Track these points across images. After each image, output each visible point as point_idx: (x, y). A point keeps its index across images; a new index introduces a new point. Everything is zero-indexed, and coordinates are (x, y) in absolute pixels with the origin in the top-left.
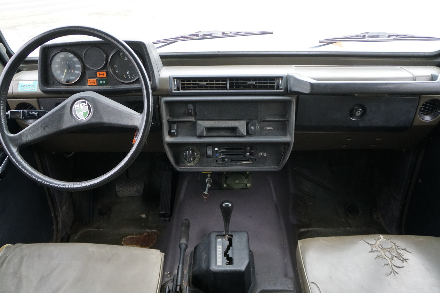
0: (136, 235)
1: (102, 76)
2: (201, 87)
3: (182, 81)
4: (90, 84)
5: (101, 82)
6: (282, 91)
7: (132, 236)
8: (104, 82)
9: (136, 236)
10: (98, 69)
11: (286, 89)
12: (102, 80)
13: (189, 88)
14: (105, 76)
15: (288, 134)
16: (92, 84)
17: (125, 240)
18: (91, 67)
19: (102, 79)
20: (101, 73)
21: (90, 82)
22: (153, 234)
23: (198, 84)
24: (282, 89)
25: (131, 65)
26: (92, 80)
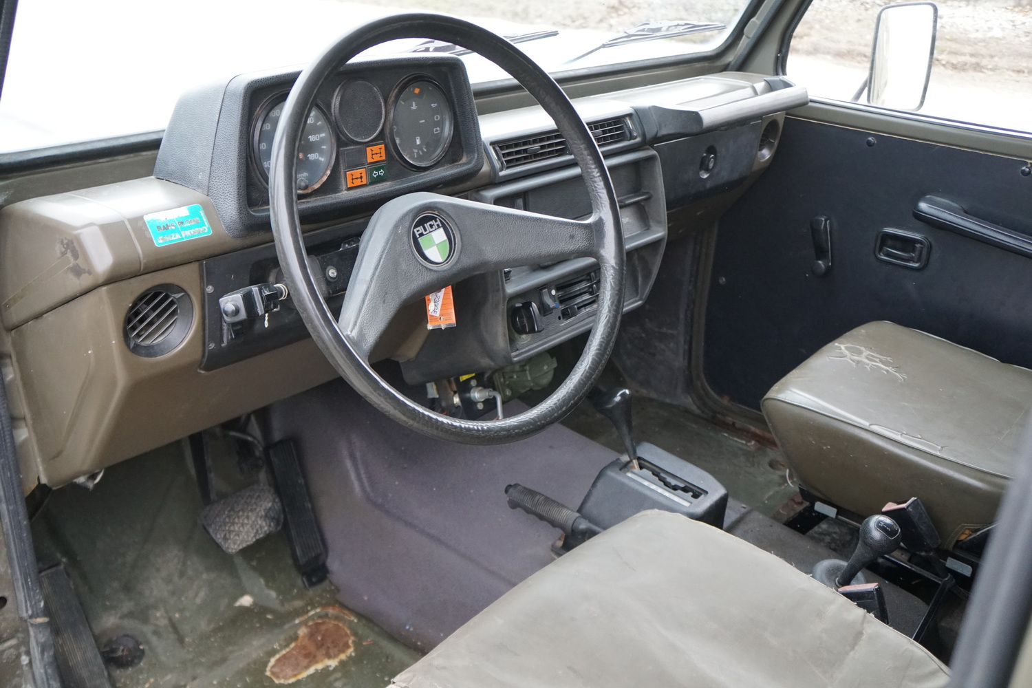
0: (283, 647)
1: (377, 158)
2: (536, 156)
3: (502, 148)
4: (353, 185)
5: (375, 175)
6: (638, 139)
7: (277, 656)
8: (382, 172)
9: (288, 650)
10: (370, 138)
11: (644, 135)
12: (378, 169)
13: (517, 162)
14: (384, 158)
15: (652, 223)
16: (358, 182)
17: (273, 673)
18: (355, 136)
19: (376, 166)
20: (376, 149)
21: (353, 179)
22: (320, 621)
23: (525, 151)
24: (636, 138)
25: (424, 121)
26: (356, 173)
